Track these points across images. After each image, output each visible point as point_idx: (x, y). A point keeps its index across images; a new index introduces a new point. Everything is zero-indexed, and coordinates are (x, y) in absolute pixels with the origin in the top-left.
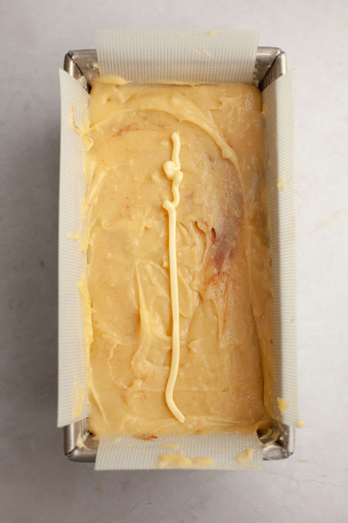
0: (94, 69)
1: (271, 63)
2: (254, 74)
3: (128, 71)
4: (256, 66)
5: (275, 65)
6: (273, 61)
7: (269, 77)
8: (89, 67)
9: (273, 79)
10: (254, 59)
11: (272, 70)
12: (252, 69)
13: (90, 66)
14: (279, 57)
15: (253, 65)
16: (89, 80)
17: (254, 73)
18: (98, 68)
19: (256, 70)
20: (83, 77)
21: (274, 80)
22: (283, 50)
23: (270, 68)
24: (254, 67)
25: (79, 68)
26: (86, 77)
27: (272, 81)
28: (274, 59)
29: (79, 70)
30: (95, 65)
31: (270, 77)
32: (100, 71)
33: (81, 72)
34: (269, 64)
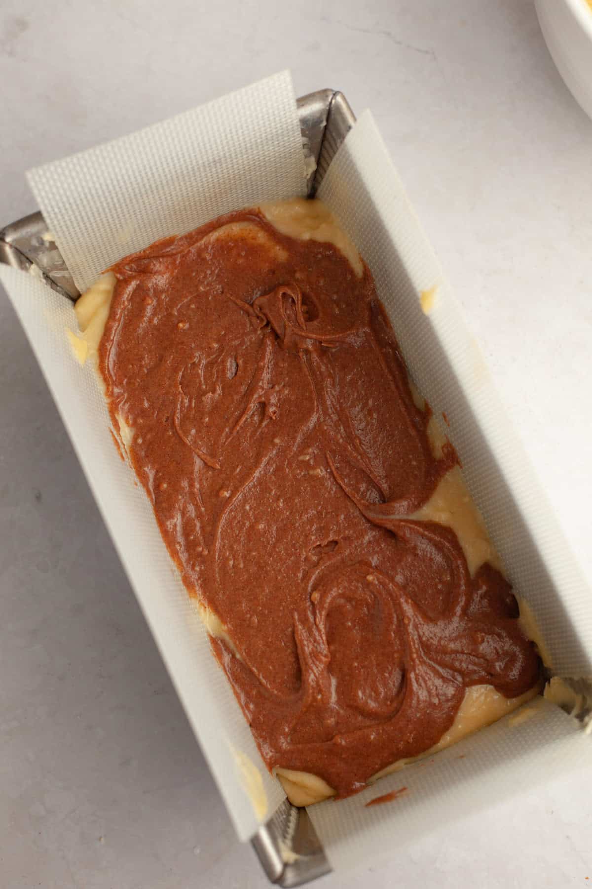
0: (47, 245)
1: (324, 117)
2: (303, 148)
3: (103, 225)
4: (303, 134)
5: (332, 117)
6: (326, 113)
7: (330, 143)
8: (37, 245)
9: (339, 141)
10: (296, 122)
11: (331, 127)
12: (298, 139)
13: (38, 242)
14: (335, 102)
15: (298, 133)
16: (44, 268)
17: (304, 145)
18: (53, 240)
19: (305, 140)
20: (33, 266)
21: (342, 142)
22: (336, 89)
23: (326, 127)
24: (300, 135)
25: (21, 253)
26: (38, 264)
27: (338, 145)
28: (328, 108)
29: (22, 256)
30: (47, 237)
31: (332, 142)
32: (57, 244)
33: (27, 258)
34: (322, 122)
